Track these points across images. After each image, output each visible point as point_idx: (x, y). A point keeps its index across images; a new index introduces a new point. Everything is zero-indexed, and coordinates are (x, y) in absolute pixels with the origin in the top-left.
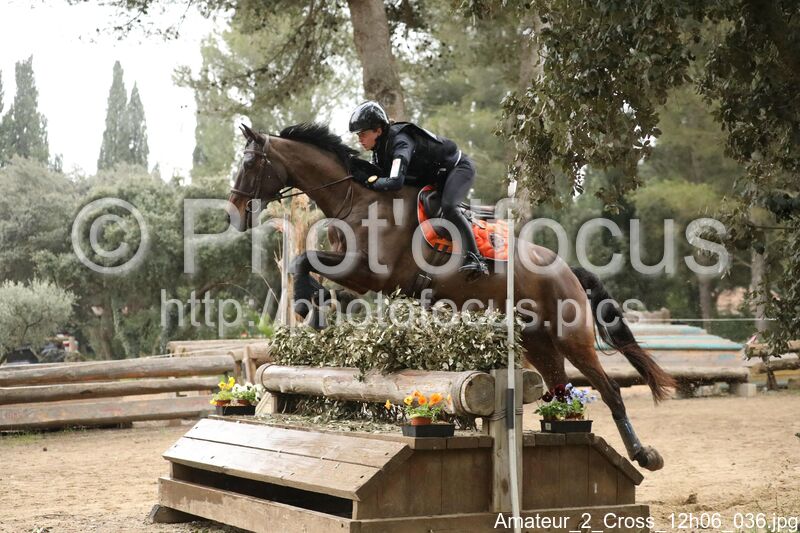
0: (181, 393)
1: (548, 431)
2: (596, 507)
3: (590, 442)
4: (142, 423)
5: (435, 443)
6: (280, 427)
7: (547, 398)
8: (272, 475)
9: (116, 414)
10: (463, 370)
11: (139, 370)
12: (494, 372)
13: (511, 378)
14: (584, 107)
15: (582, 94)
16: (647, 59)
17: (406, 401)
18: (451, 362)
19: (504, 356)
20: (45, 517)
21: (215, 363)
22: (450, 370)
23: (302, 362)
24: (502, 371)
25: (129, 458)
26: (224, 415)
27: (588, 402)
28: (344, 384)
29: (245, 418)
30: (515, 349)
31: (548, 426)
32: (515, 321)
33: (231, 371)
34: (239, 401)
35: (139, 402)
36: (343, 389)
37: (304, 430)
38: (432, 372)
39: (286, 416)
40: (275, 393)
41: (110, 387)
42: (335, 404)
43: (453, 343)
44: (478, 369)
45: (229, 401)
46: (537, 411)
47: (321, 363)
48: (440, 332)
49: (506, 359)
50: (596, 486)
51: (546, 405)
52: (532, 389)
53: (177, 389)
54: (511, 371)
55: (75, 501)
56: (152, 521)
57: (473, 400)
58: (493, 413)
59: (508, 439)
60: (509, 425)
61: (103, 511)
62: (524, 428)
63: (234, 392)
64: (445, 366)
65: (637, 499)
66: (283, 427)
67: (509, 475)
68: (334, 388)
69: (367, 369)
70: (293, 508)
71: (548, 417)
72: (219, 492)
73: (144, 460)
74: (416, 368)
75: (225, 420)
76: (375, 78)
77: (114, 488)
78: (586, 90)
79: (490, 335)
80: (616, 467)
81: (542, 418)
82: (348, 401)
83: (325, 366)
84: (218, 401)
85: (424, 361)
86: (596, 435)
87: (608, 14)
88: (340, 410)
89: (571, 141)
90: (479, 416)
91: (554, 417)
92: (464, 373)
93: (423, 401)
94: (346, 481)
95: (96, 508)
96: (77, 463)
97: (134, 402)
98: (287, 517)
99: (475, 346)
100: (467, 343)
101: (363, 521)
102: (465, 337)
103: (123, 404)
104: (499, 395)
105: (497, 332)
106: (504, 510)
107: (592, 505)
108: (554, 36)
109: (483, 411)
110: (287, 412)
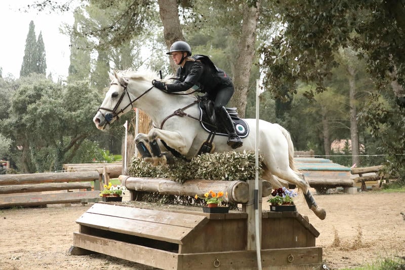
0: (70, 190)
1: (274, 211)
2: (297, 248)
3: (294, 216)
4: (51, 205)
5: (219, 216)
6: (137, 207)
7: (274, 194)
8: (136, 232)
9: (40, 200)
10: (233, 180)
11: (51, 178)
12: (248, 181)
13: (257, 184)
14: (306, 52)
15: (305, 46)
16: (339, 29)
17: (205, 195)
18: (227, 176)
19: (254, 173)
20: (15, 252)
21: (89, 175)
22: (225, 180)
23: (147, 175)
24: (252, 181)
25: (49, 223)
26: (107, 201)
27: (293, 196)
28: (170, 187)
29: (118, 203)
30: (259, 170)
31: (274, 208)
32: (259, 156)
33: (98, 179)
34: (114, 195)
35: (51, 194)
36: (168, 189)
37: (149, 209)
38: (216, 181)
39: (138, 202)
40: (132, 191)
41: (36, 187)
42: (164, 196)
43: (227, 167)
44: (240, 180)
45: (109, 195)
46: (269, 201)
47: (158, 176)
48: (220, 161)
49: (255, 175)
50: (297, 237)
51: (273, 198)
52: (267, 190)
53: (68, 188)
54: (257, 181)
55: (27, 244)
56: (70, 254)
57: (238, 195)
58: (248, 201)
59: (255, 214)
60: (256, 207)
61: (43, 249)
62: (263, 209)
63: (111, 190)
64: (223, 178)
65: (316, 244)
66: (139, 208)
67: (255, 232)
68: (165, 188)
70: (147, 248)
71: (274, 204)
72: (106, 239)
73: (57, 224)
74: (207, 179)
75: (108, 204)
76: (170, 33)
77: (45, 238)
78: (306, 44)
79: (247, 163)
80: (306, 229)
81: (271, 204)
82: (170, 195)
84: (104, 194)
85: (212, 176)
86: (298, 212)
87: (318, 7)
88: (166, 199)
89: (299, 69)
90: (240, 203)
91: (277, 204)
92: (233, 182)
93: (214, 196)
94: (176, 235)
95: (39, 248)
96: (22, 225)
97: (48, 195)
98: (143, 252)
99: (239, 168)
100: (235, 167)
101: (184, 254)
102: (234, 164)
103: (43, 195)
104: (251, 193)
105: (250, 162)
106: (253, 249)
107: (295, 247)
108: (292, 17)
109: (242, 200)
110: (138, 200)
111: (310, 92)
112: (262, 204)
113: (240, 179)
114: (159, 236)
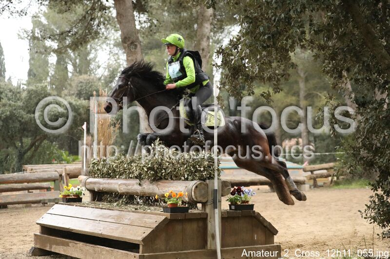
0: (30, 191)
1: (233, 210)
2: (256, 246)
3: (253, 215)
4: (12, 206)
5: (180, 216)
6: (97, 208)
7: (233, 193)
8: (97, 232)
10: (192, 180)
11: (11, 179)
12: (208, 181)
13: (216, 184)
14: (264, 53)
15: (263, 47)
16: (298, 30)
17: (165, 195)
18: (186, 176)
19: (213, 173)
21: (49, 176)
22: (185, 180)
23: (106, 176)
24: (211, 181)
25: (10, 223)
26: (67, 202)
27: (252, 195)
28: (130, 187)
29: (78, 204)
30: (218, 170)
31: (233, 207)
32: (218, 156)
33: (58, 180)
34: (74, 196)
35: (11, 195)
36: (129, 190)
37: (110, 210)
38: (175, 181)
39: (98, 203)
40: (92, 191)
42: (124, 197)
43: (187, 167)
45: (69, 196)
46: (228, 200)
47: (117, 177)
48: (180, 162)
49: (214, 175)
50: (256, 236)
51: (232, 197)
52: (226, 189)
53: (28, 189)
54: (216, 181)
56: (31, 255)
57: (198, 195)
58: (207, 201)
59: (214, 213)
60: (215, 207)
61: (4, 250)
62: (222, 208)
63: (71, 191)
64: (183, 178)
65: (275, 241)
66: (99, 208)
67: (215, 231)
68: (124, 189)
69: (142, 179)
70: (108, 248)
71: (233, 203)
72: (67, 240)
73: (17, 224)
74: (167, 179)
75: (68, 205)
76: (127, 37)
77: (5, 238)
78: (265, 45)
79: (206, 163)
80: (265, 227)
81: (230, 203)
82: (130, 195)
83: (119, 178)
84: (64, 196)
85: (171, 176)
86: (256, 211)
87: (276, 8)
88: (126, 200)
89: (258, 70)
90: (199, 203)
91: (236, 203)
92: (193, 182)
93: (174, 196)
94: (137, 235)
97: (9, 195)
98: (104, 253)
99: (198, 168)
100: (194, 167)
101: (145, 254)
102: (193, 164)
103: (4, 196)
104: (210, 193)
105: (209, 162)
106: (213, 248)
107: (254, 245)
108: (250, 18)
109: (202, 200)
110: (98, 201)
111: (267, 93)
112: (222, 204)
113: (200, 179)
114: (120, 236)
